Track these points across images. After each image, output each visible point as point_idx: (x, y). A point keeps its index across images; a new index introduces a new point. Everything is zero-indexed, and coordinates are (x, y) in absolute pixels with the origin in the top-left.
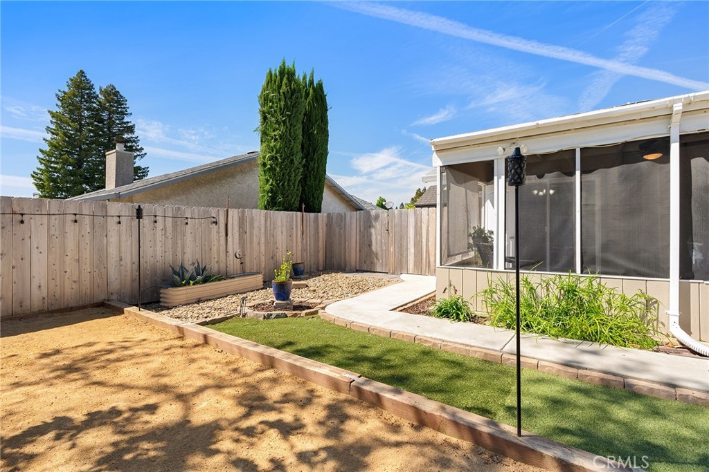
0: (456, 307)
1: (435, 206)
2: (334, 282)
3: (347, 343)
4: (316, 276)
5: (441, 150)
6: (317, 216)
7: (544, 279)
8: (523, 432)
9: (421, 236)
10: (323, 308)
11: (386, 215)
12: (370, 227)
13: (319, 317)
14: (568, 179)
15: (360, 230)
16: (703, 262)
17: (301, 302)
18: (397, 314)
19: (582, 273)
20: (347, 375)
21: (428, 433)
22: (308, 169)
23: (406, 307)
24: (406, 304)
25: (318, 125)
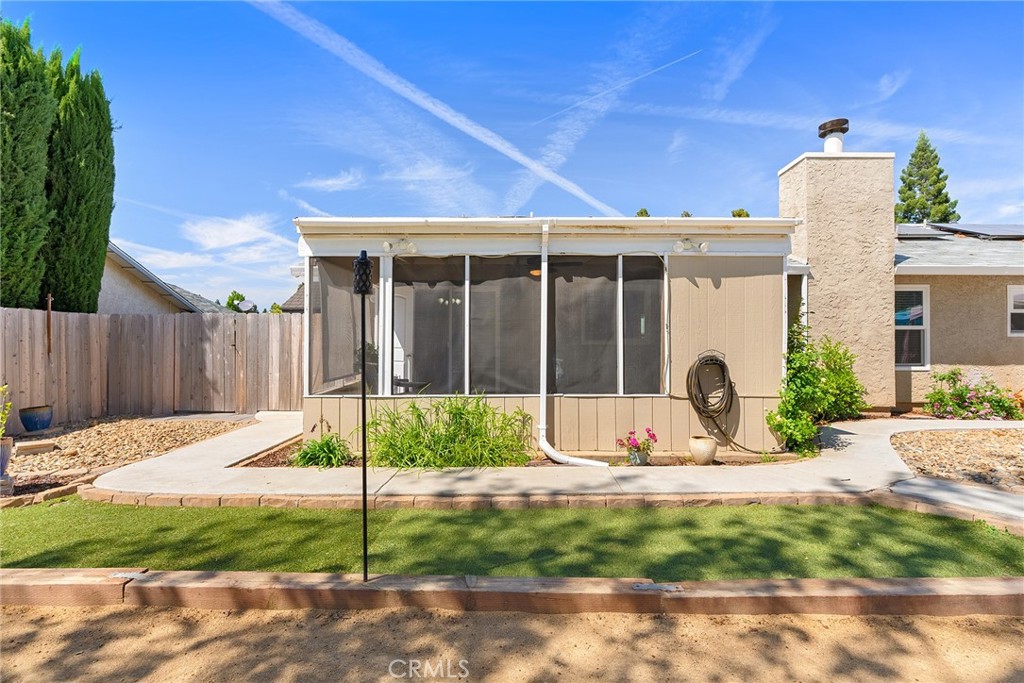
0: (329, 449)
1: (301, 311)
2: (124, 434)
3: (133, 529)
4: (81, 428)
5: (312, 233)
6: (87, 319)
7: (433, 403)
8: (370, 576)
9: (290, 353)
10: (90, 481)
11: (231, 321)
12: (201, 340)
13: (80, 497)
14: (458, 289)
15: (182, 345)
16: (563, 376)
17: (38, 477)
18: (239, 470)
19: (470, 394)
20: (120, 575)
21: (251, 617)
22: (63, 230)
23: (255, 459)
24: (256, 455)
25: (90, 152)
